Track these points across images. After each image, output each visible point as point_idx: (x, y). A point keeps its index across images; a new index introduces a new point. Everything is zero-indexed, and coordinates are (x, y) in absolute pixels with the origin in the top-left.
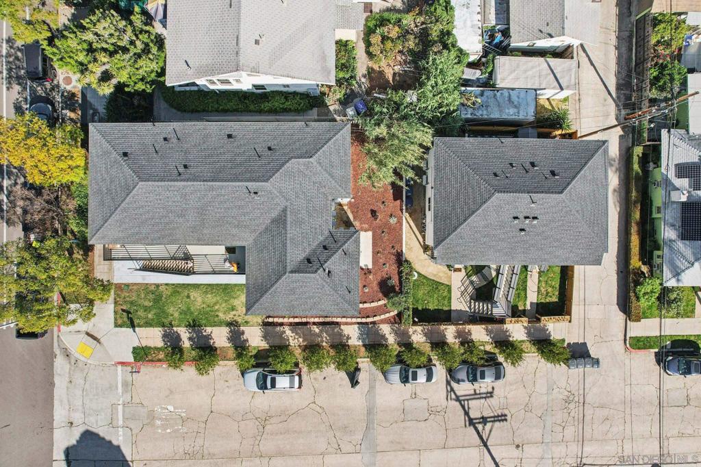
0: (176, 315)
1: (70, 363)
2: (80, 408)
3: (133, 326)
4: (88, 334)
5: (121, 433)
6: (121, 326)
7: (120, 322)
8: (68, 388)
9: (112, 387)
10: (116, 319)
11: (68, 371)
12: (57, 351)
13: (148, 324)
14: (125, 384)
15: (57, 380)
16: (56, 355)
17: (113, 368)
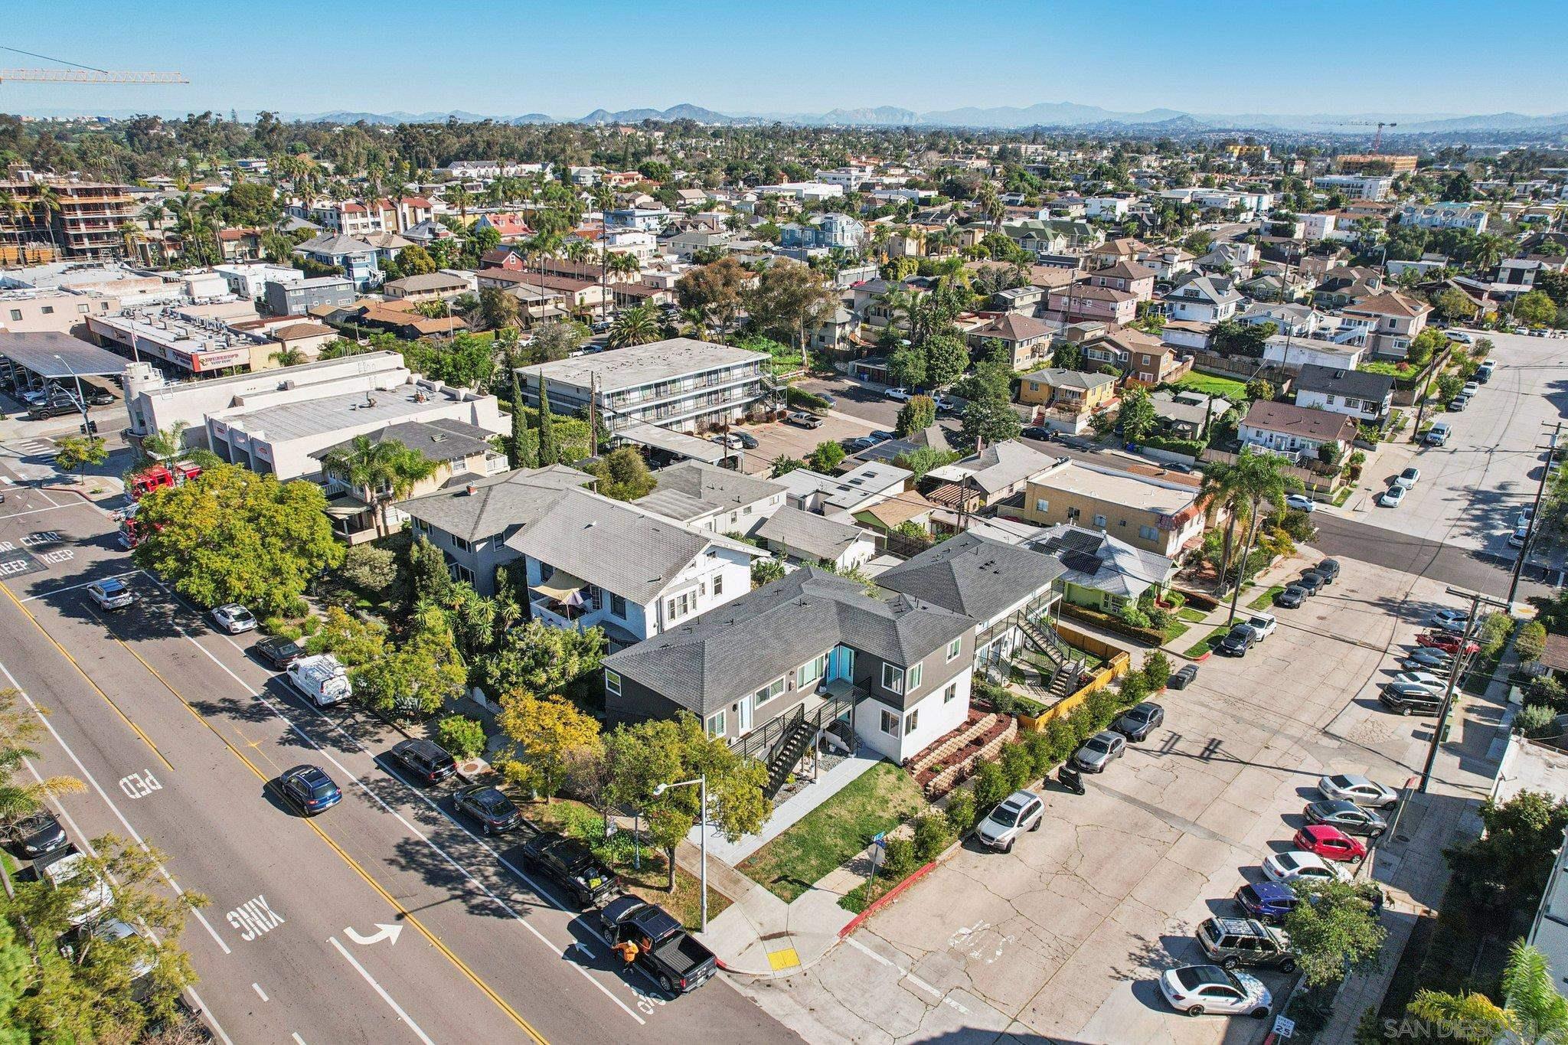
0: (840, 842)
1: (782, 991)
2: (866, 1026)
3: (809, 886)
4: (764, 938)
5: (954, 1004)
6: (795, 896)
7: (787, 894)
8: (818, 1020)
9: (870, 967)
10: (780, 896)
11: (791, 1001)
12: (749, 993)
13: (823, 872)
14: (881, 950)
15: (791, 1024)
16: (753, 999)
17: (842, 947)
